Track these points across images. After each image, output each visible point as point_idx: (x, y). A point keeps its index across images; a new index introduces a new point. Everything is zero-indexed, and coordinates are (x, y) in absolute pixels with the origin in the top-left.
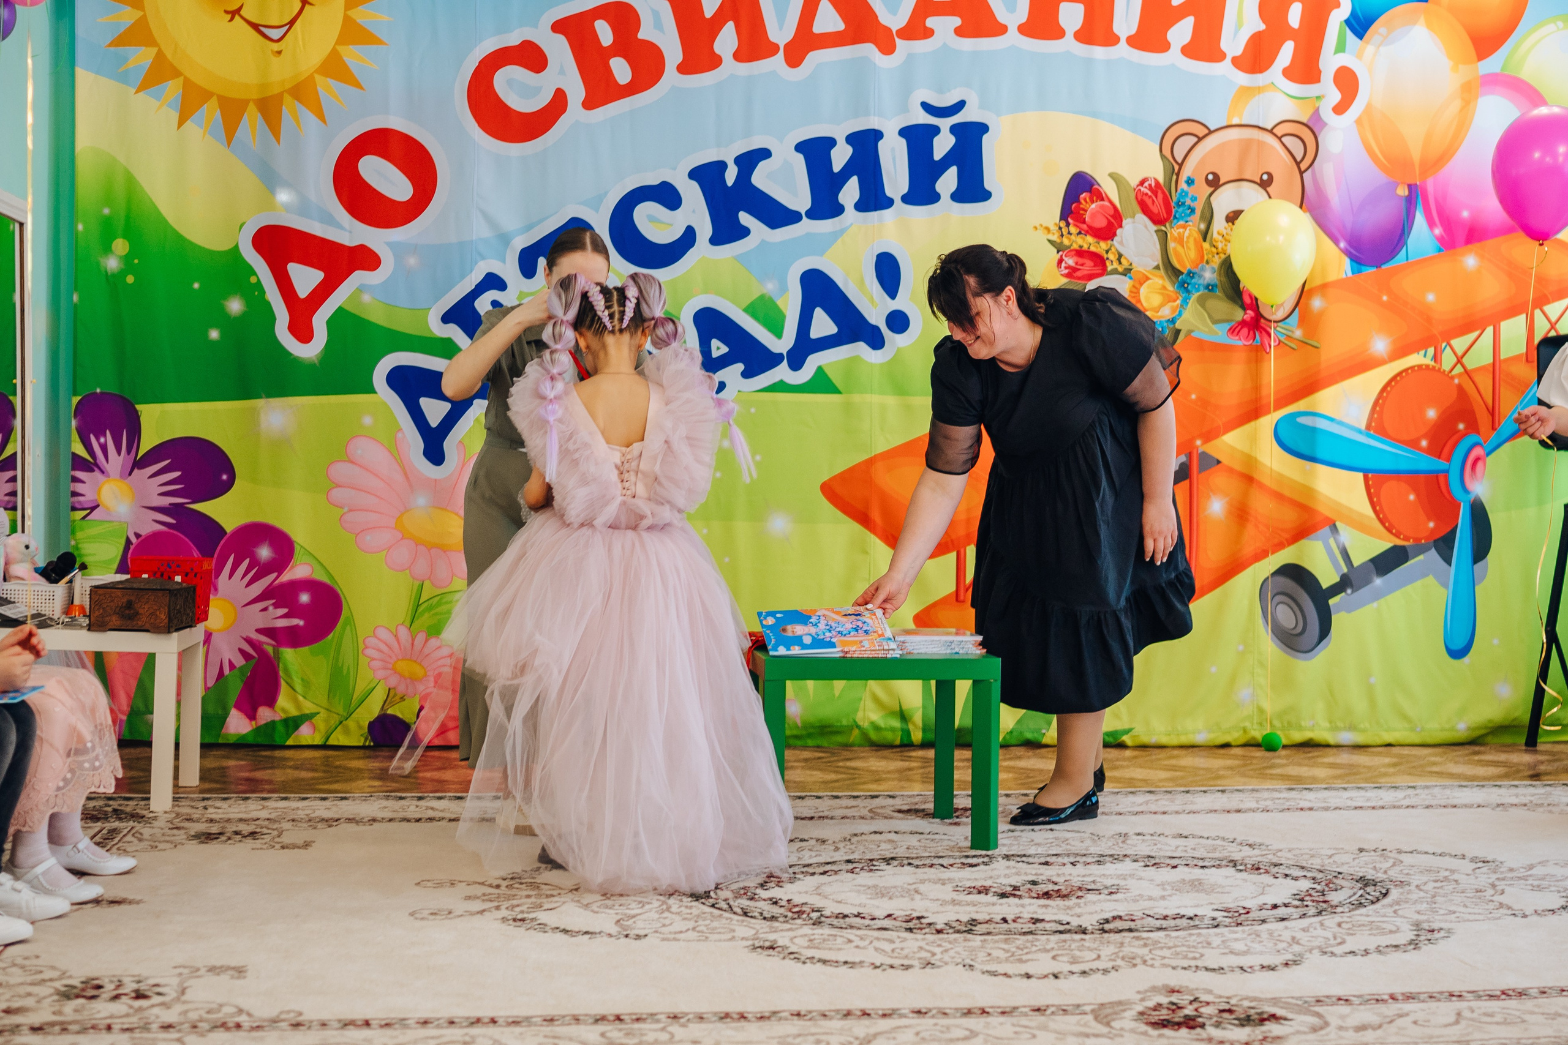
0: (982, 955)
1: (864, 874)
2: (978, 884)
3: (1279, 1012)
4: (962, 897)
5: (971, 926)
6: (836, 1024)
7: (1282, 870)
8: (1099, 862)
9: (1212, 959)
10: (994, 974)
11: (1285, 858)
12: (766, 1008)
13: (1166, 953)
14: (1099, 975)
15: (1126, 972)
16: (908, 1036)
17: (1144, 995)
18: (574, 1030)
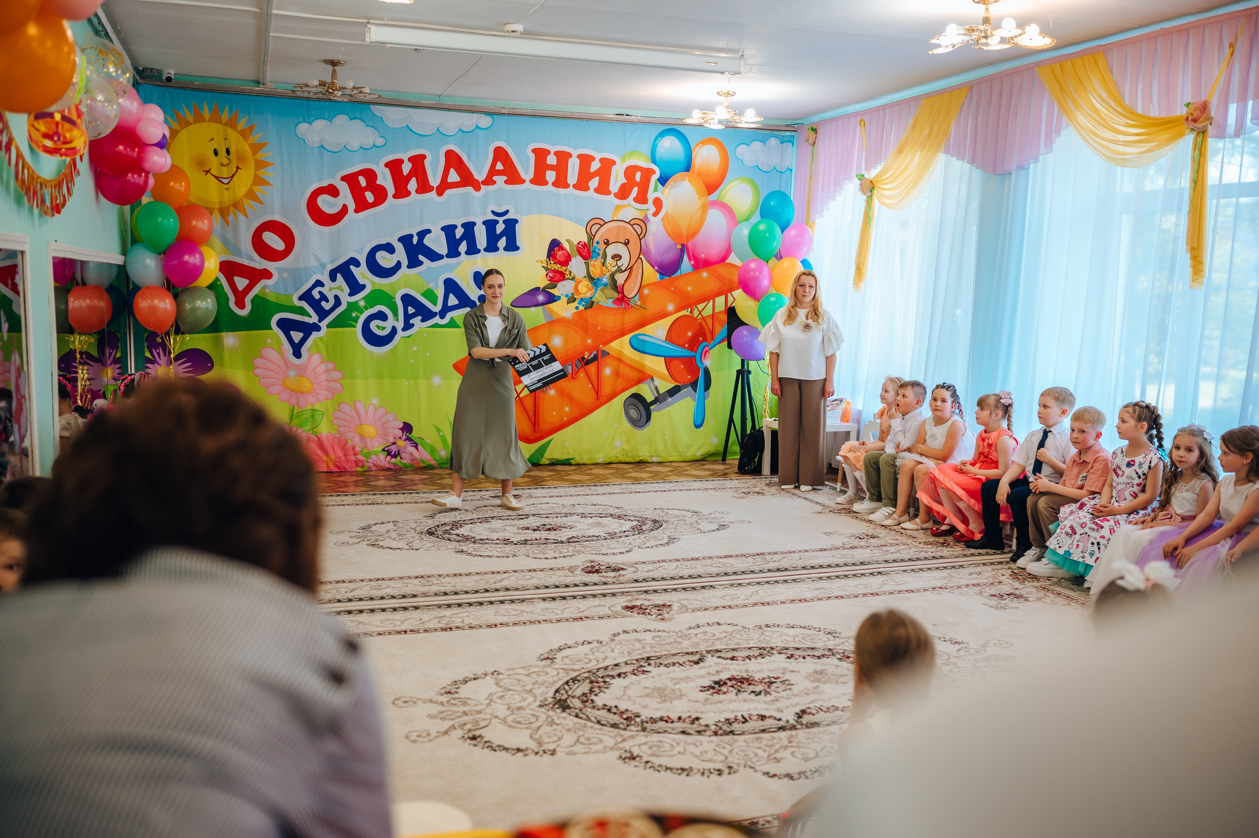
0: (531, 552)
1: (485, 524)
2: (525, 526)
3: (624, 567)
4: (520, 531)
5: (525, 542)
6: (490, 576)
7: (628, 518)
8: (566, 516)
9: (604, 551)
10: (536, 558)
11: (629, 513)
12: (468, 572)
13: (589, 549)
14: (569, 557)
15: (577, 556)
16: (513, 579)
17: (583, 563)
18: (409, 581)
